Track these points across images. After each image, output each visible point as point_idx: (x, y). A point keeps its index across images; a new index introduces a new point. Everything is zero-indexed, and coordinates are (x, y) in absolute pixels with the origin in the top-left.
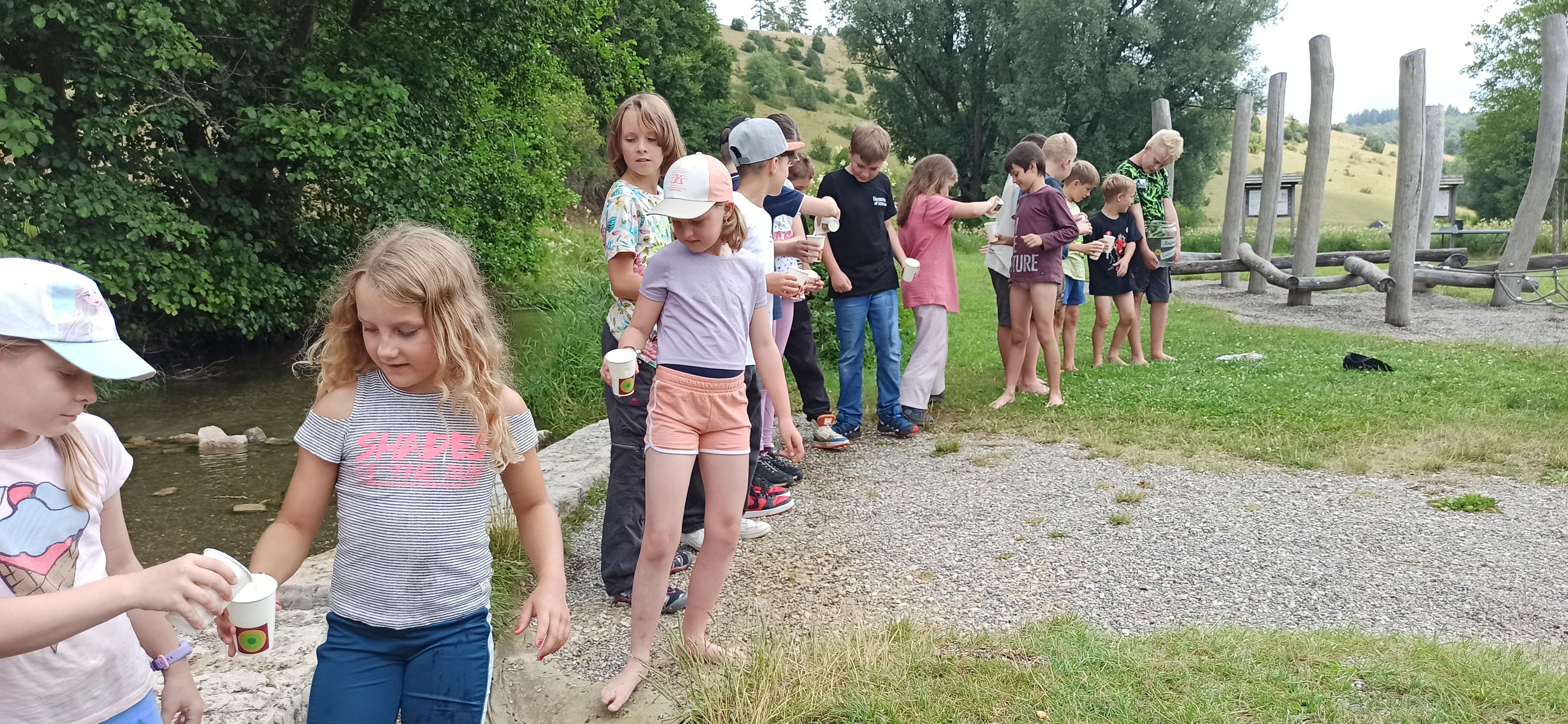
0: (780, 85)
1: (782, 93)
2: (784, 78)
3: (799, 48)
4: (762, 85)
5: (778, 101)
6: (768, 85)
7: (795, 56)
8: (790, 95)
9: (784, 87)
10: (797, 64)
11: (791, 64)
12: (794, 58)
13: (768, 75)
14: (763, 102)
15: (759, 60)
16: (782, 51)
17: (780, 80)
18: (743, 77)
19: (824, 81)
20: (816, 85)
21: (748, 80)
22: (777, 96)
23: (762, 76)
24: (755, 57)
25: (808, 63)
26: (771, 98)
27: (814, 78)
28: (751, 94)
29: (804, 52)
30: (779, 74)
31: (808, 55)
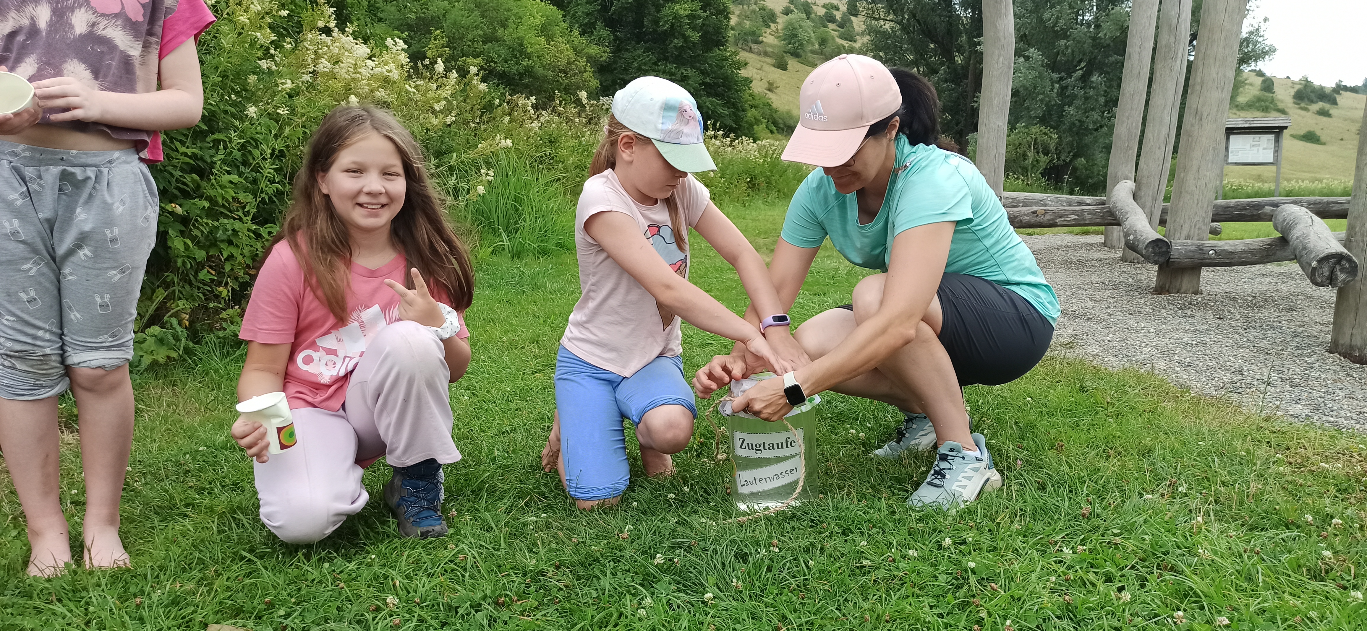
0: (813, 45)
1: (813, 52)
2: (817, 38)
3: (835, 12)
4: (796, 45)
5: (810, 59)
6: (801, 45)
7: (832, 20)
8: (822, 54)
9: (817, 46)
10: (831, 26)
11: (825, 26)
12: (830, 21)
13: (802, 35)
14: (797, 59)
15: (794, 21)
16: (818, 14)
17: (813, 40)
18: (780, 37)
19: (855, 42)
20: (847, 45)
21: (784, 40)
22: (809, 54)
23: (796, 36)
24: (791, 19)
25: (841, 26)
26: (803, 56)
27: (846, 39)
28: (785, 52)
29: (838, 15)
30: (813, 35)
31: (842, 18)
